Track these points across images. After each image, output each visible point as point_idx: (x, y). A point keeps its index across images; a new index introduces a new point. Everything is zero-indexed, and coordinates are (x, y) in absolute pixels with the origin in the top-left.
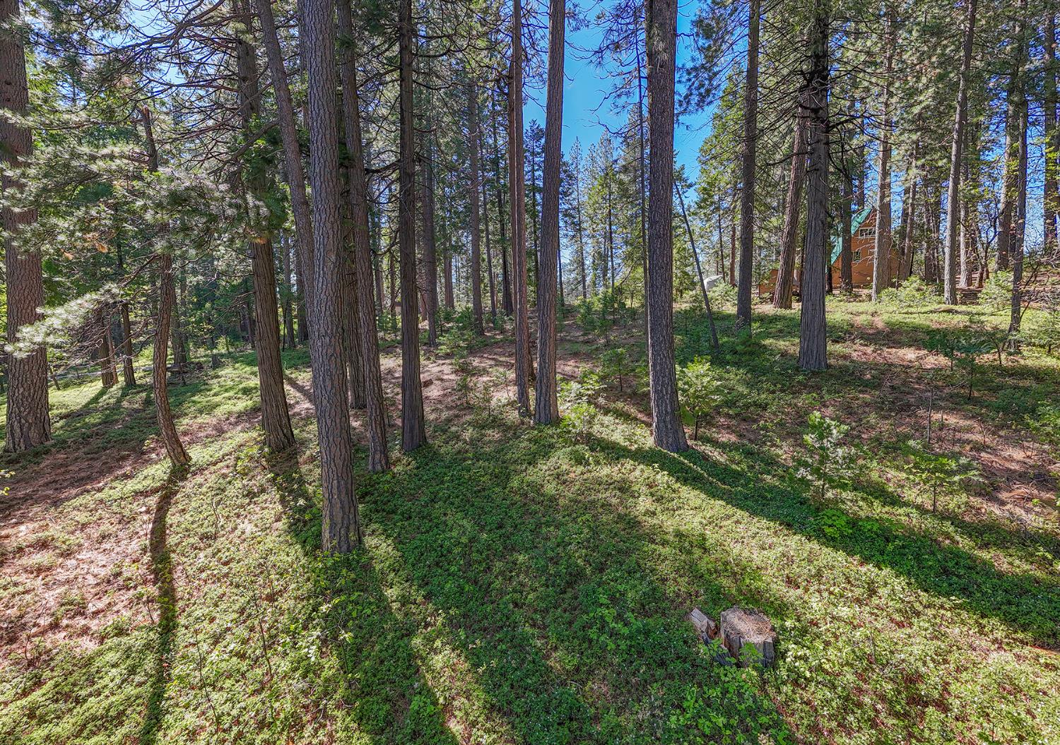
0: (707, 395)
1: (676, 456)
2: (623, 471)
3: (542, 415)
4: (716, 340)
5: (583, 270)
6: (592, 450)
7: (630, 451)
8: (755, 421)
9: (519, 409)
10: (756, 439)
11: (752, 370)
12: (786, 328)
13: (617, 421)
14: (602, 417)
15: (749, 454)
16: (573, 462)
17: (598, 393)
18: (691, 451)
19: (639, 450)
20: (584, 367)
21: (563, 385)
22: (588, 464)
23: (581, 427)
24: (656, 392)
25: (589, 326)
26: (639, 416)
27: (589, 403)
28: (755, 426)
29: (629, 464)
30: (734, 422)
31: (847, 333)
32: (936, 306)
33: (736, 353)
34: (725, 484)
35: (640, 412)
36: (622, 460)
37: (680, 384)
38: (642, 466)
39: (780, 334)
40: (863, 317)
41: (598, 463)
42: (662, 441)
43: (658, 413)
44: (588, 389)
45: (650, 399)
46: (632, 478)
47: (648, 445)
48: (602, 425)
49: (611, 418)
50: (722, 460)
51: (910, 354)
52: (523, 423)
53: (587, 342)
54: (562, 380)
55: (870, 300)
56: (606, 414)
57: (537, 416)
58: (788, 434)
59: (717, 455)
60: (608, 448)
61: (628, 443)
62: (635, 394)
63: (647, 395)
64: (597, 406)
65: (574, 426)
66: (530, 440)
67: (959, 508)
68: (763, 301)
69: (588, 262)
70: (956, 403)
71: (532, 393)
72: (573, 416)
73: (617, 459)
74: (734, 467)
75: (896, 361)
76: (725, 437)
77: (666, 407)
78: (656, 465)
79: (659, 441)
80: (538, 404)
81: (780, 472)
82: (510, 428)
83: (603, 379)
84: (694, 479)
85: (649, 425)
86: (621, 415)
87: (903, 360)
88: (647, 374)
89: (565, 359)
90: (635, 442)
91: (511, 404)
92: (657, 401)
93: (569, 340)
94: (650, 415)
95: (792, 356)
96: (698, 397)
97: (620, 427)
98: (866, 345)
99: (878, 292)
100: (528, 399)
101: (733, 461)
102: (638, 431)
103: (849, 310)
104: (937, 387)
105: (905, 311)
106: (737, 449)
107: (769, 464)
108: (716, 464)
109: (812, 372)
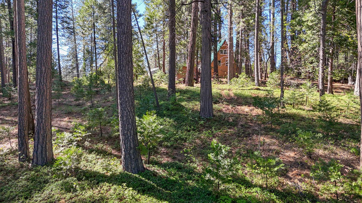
0: (154, 134)
1: (137, 176)
2: (102, 192)
3: (40, 159)
4: (158, 103)
5: (77, 60)
6: (79, 179)
7: (106, 177)
8: (181, 149)
9: (20, 155)
10: (182, 159)
11: (177, 120)
12: (192, 96)
13: (98, 157)
14: (88, 155)
15: (179, 168)
16: (63, 192)
17: (84, 139)
18: (146, 171)
19: (113, 175)
20: (75, 122)
21: (59, 135)
22: (75, 190)
23: (70, 165)
24: (123, 135)
25: (80, 94)
26: (113, 152)
27: (78, 146)
28: (181, 152)
29: (106, 186)
30: (170, 150)
31: (219, 99)
32: (252, 87)
33: (168, 110)
34: (167, 190)
35: (113, 149)
36: (101, 184)
37: (139, 128)
38: (115, 186)
39: (189, 99)
40: (225, 91)
41: (83, 189)
42: (128, 167)
43: (126, 148)
44: (77, 137)
45: (120, 140)
46: (108, 196)
47: (119, 171)
48: (87, 161)
49: (94, 155)
50: (165, 175)
51: (246, 109)
52: (22, 167)
53: (78, 105)
54: (58, 131)
55: (227, 83)
56: (90, 152)
57: (35, 160)
58: (198, 154)
59: (161, 172)
60: (91, 177)
61: (105, 171)
62: (110, 137)
63: (118, 137)
64: (84, 148)
65: (65, 164)
66: (27, 179)
67: (276, 183)
68: (180, 82)
69: (80, 55)
70: (267, 131)
71: (31, 144)
72: (64, 157)
73: (98, 183)
74: (172, 178)
75: (241, 112)
76: (165, 160)
77: (130, 144)
78: (124, 184)
79: (126, 167)
80: (36, 151)
81: (196, 177)
82: (10, 172)
83: (88, 129)
84: (149, 189)
85: (119, 157)
86: (101, 153)
87: (244, 112)
88: (118, 124)
89: (61, 117)
90: (110, 170)
91: (12, 152)
92: (124, 140)
93: (65, 104)
94: (119, 150)
95: (196, 111)
96: (150, 136)
97: (100, 161)
98: (228, 105)
99: (230, 79)
100: (28, 148)
101: (170, 175)
102: (112, 162)
103: (219, 88)
104: (258, 124)
105: (241, 89)
106: (172, 166)
107: (190, 173)
108: (161, 178)
109: (207, 119)
